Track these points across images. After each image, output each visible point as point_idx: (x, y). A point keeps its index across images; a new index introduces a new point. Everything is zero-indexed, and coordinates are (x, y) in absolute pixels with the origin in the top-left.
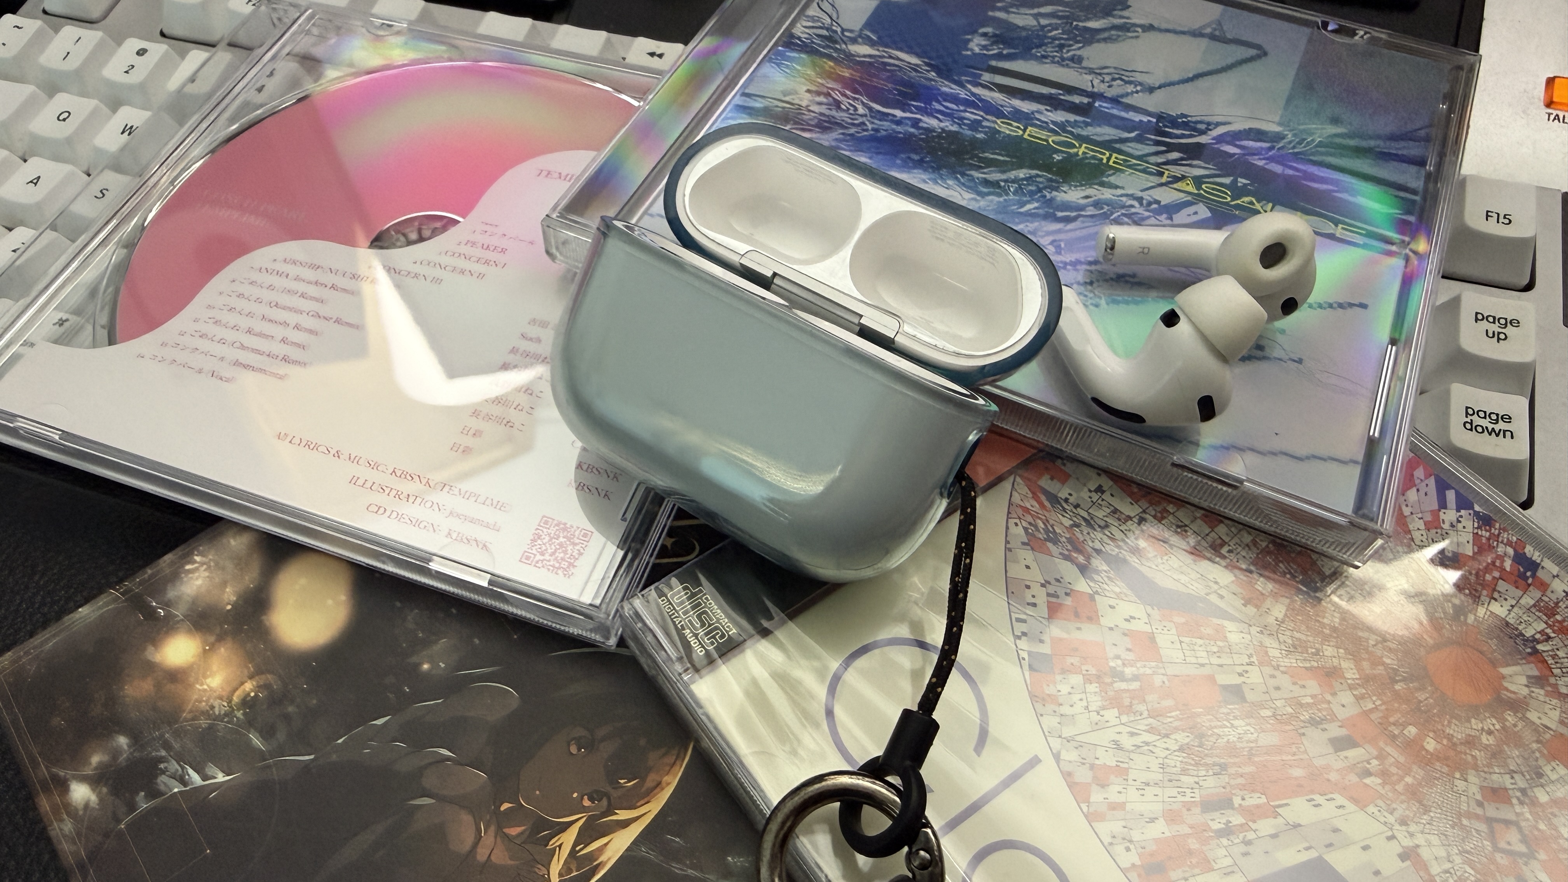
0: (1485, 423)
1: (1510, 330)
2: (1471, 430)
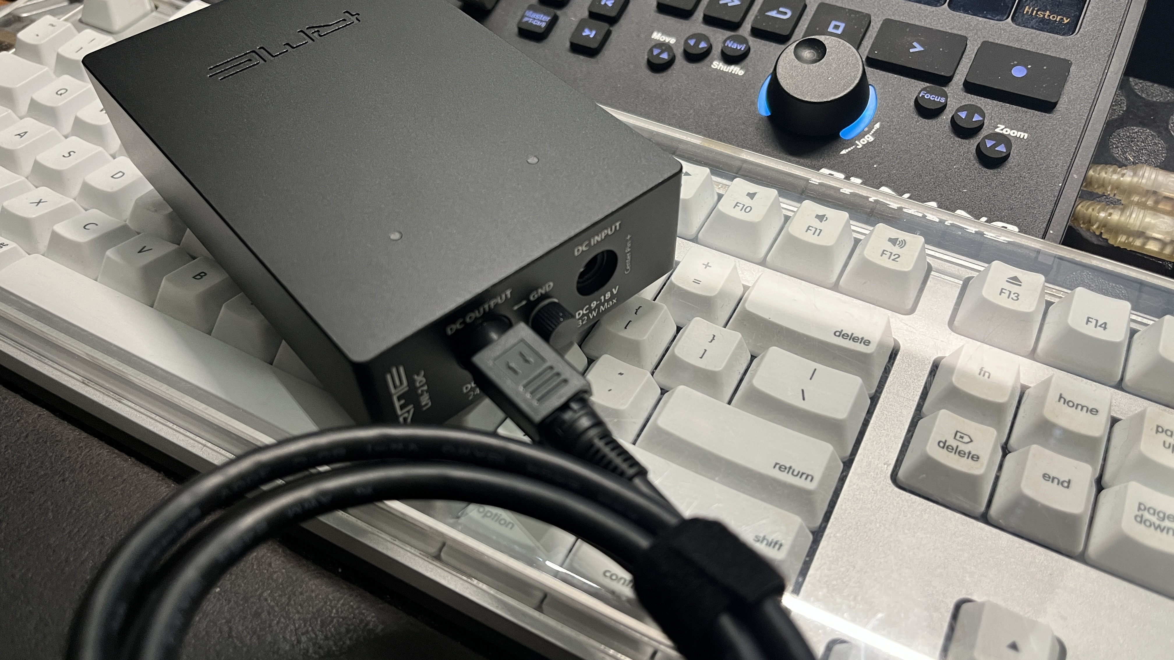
0: (1153, 519)
2: (1140, 522)
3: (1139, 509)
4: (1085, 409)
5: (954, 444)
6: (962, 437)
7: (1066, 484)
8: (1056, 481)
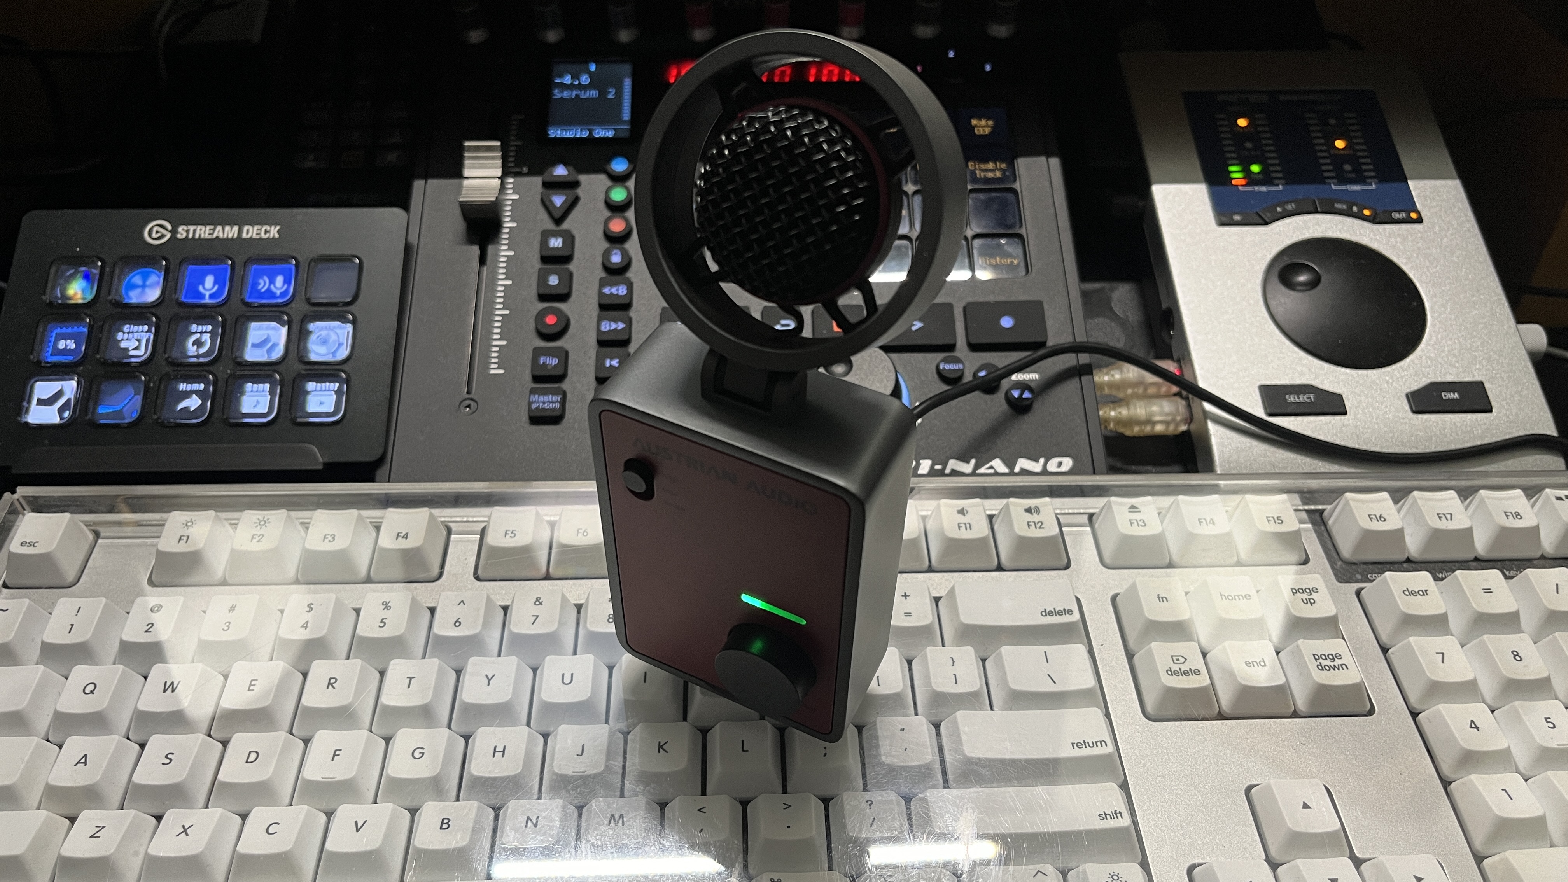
0: (1328, 662)
1: (1314, 596)
2: (1322, 670)
3: (1316, 659)
4: (1241, 597)
5: (1175, 667)
6: (1178, 660)
7: (1262, 664)
8: (1255, 663)
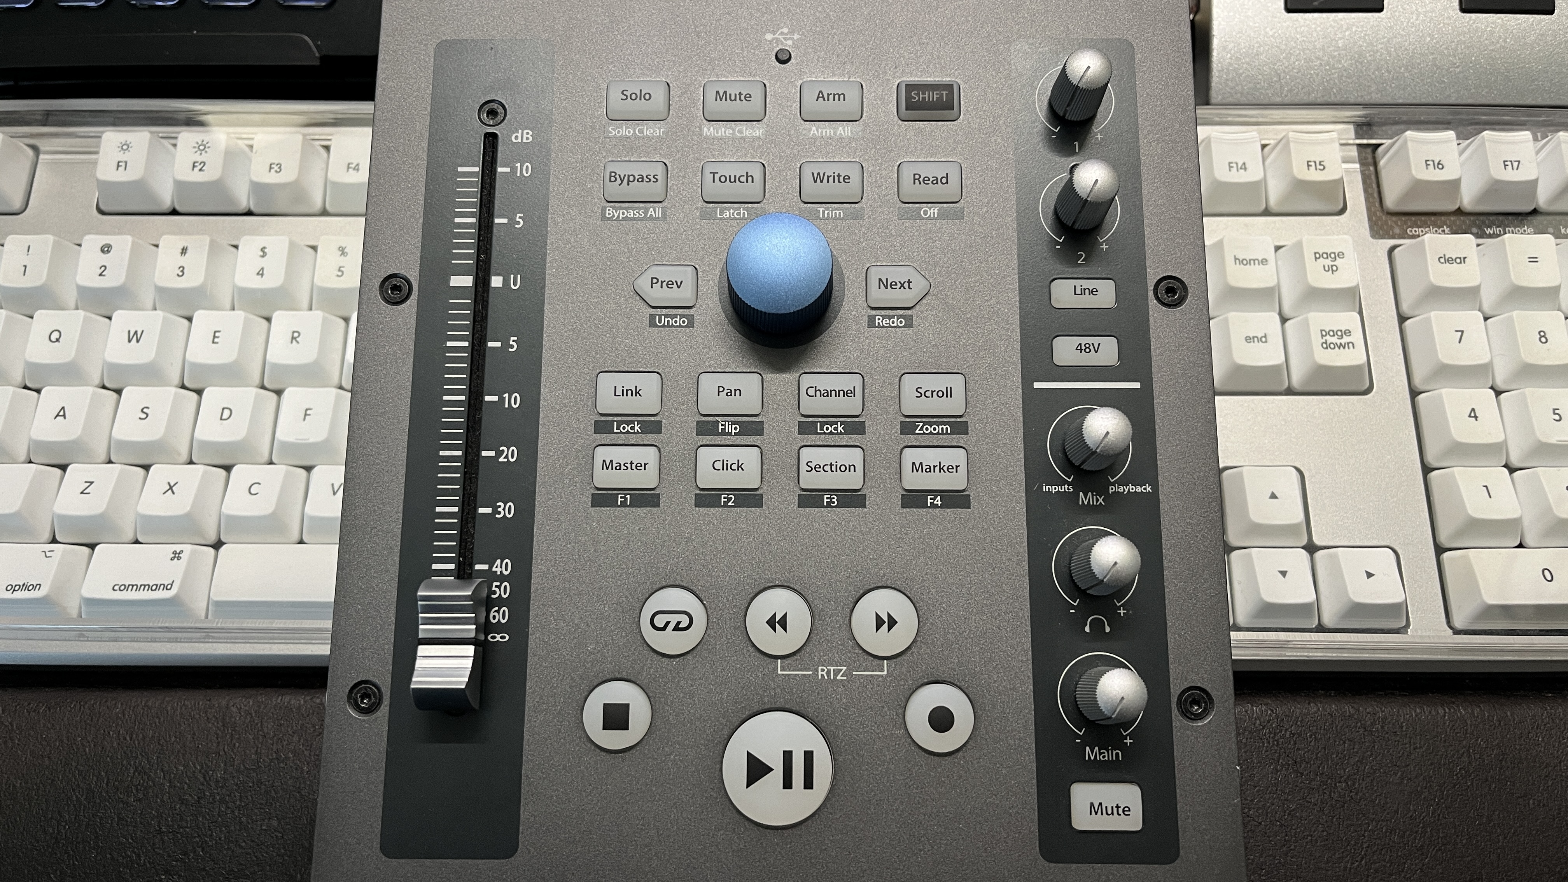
0: (1334, 340)
1: (1338, 262)
2: (1327, 348)
3: (1322, 336)
4: (1256, 262)
7: (1264, 339)
8: (1256, 339)
